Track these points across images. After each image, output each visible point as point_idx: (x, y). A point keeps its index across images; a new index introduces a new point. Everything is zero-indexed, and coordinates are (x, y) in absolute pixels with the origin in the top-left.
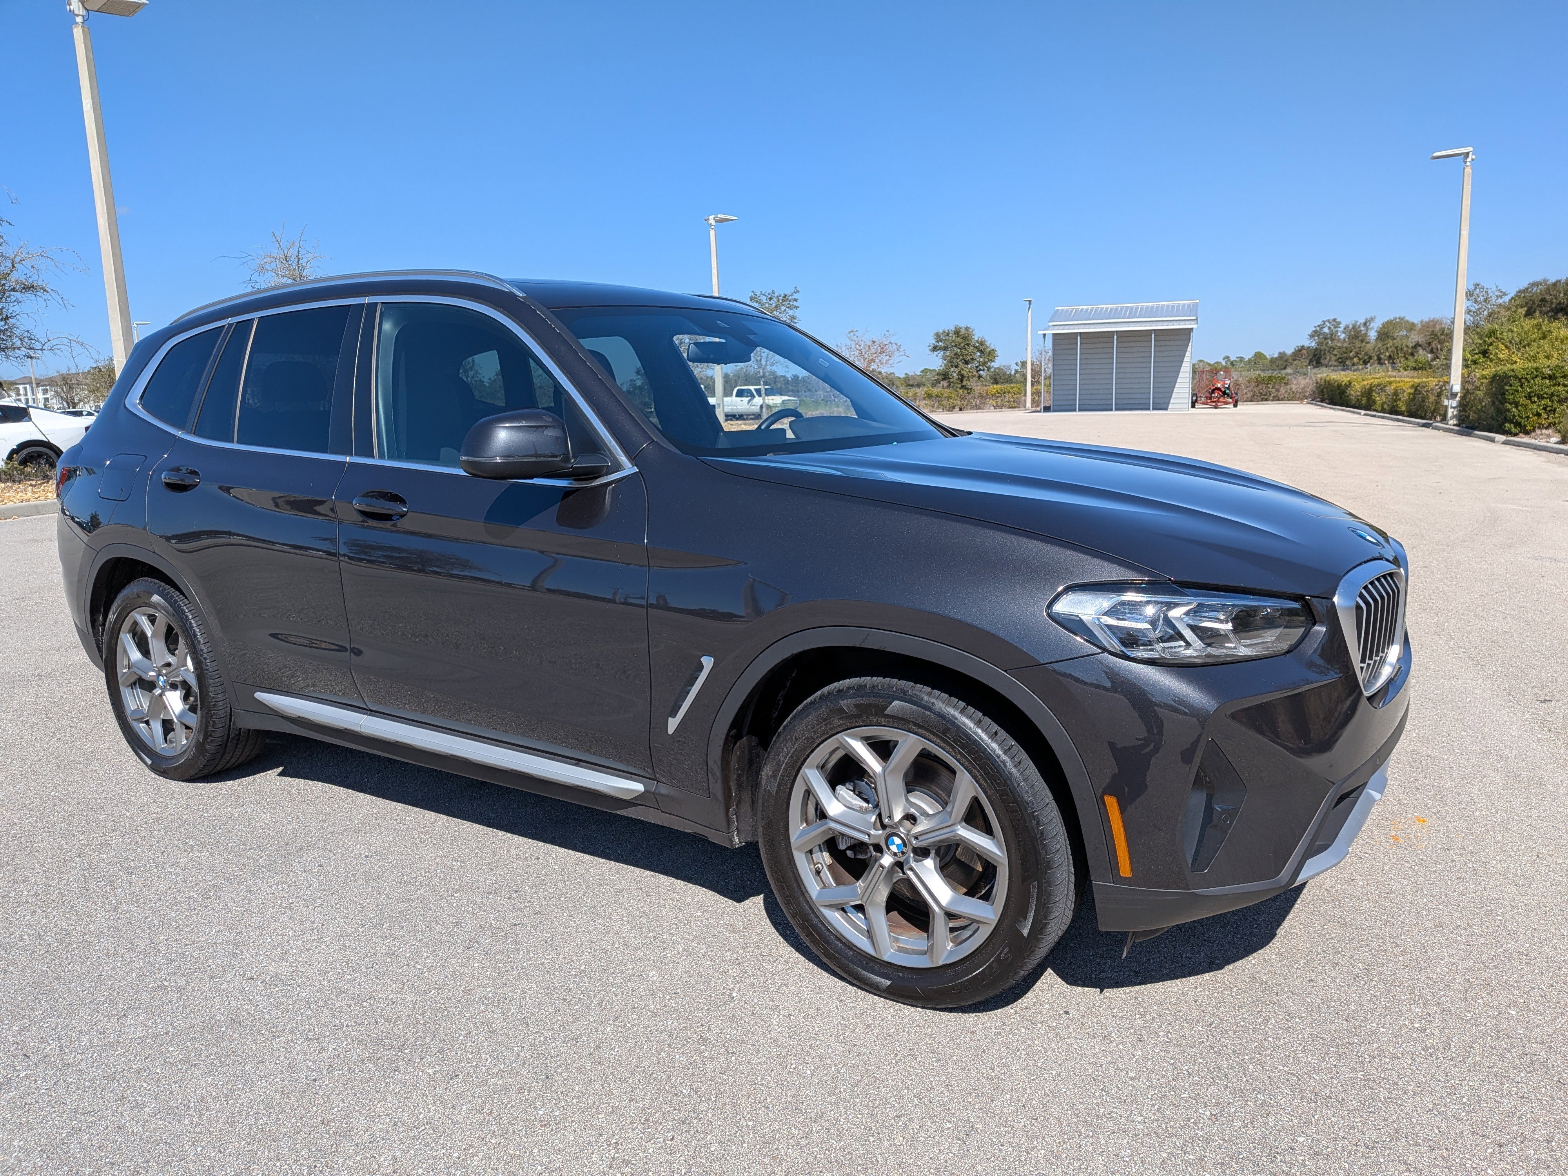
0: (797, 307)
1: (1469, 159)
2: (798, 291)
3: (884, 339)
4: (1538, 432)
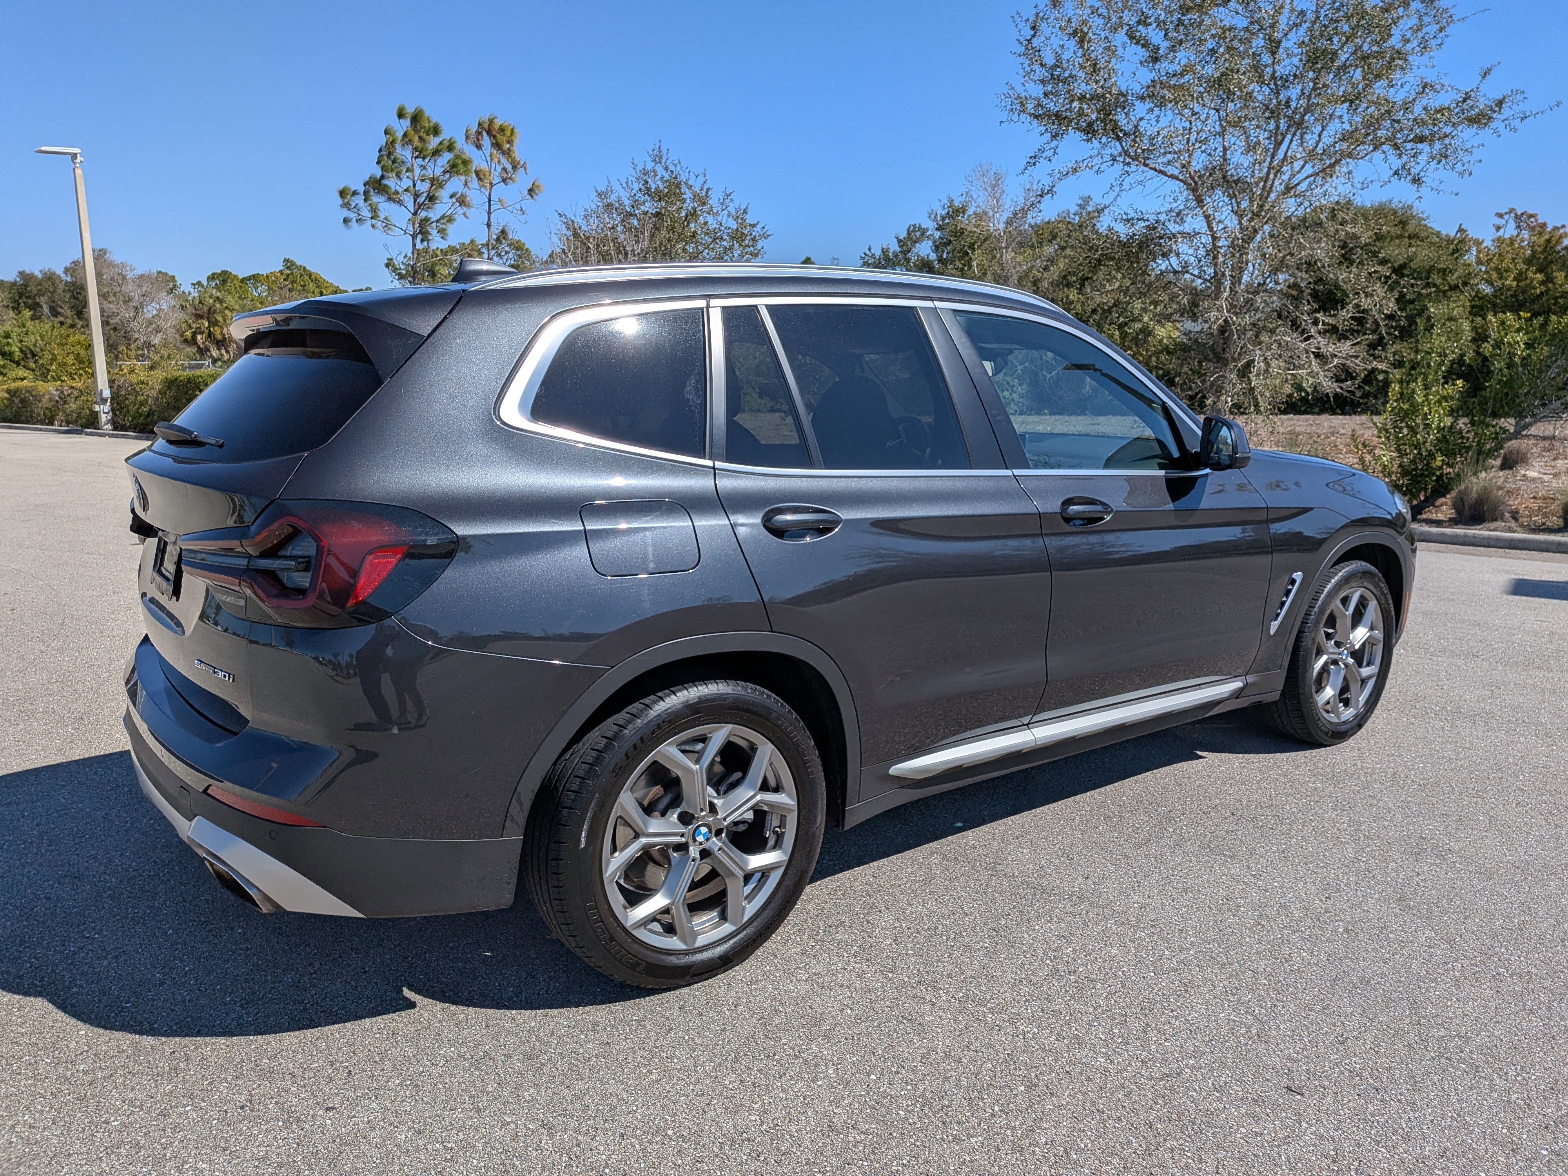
1: (78, 160)
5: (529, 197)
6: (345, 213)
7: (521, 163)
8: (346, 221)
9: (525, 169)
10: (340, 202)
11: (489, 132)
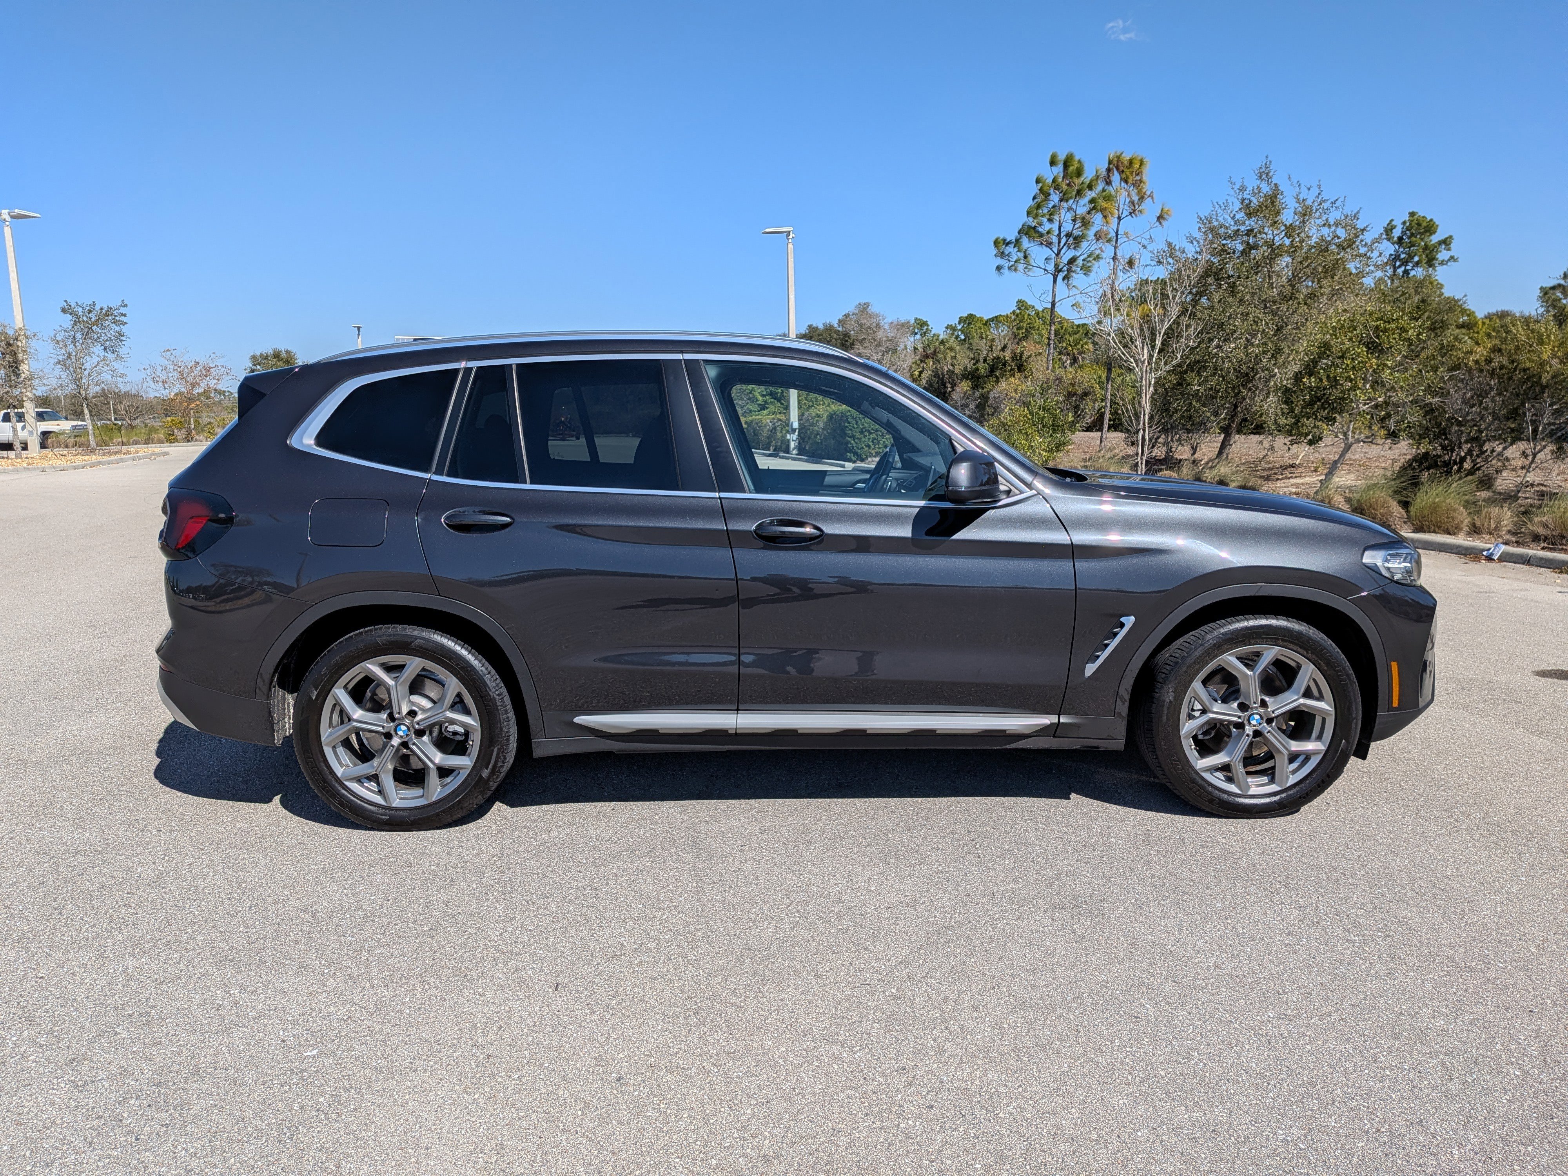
0: (124, 324)
1: (791, 237)
2: (126, 305)
3: (210, 361)
4: (870, 459)
5: (1158, 224)
6: (1000, 261)
7: (1148, 193)
8: (999, 268)
9: (1153, 198)
10: (995, 251)
11: (1117, 168)
